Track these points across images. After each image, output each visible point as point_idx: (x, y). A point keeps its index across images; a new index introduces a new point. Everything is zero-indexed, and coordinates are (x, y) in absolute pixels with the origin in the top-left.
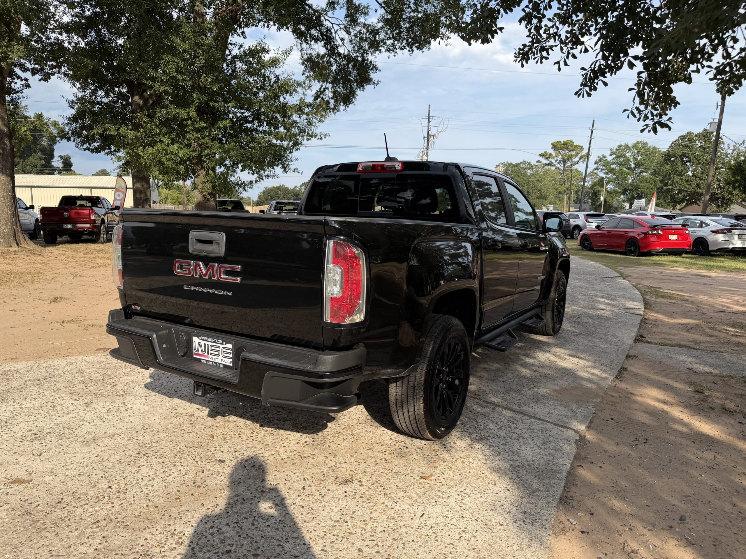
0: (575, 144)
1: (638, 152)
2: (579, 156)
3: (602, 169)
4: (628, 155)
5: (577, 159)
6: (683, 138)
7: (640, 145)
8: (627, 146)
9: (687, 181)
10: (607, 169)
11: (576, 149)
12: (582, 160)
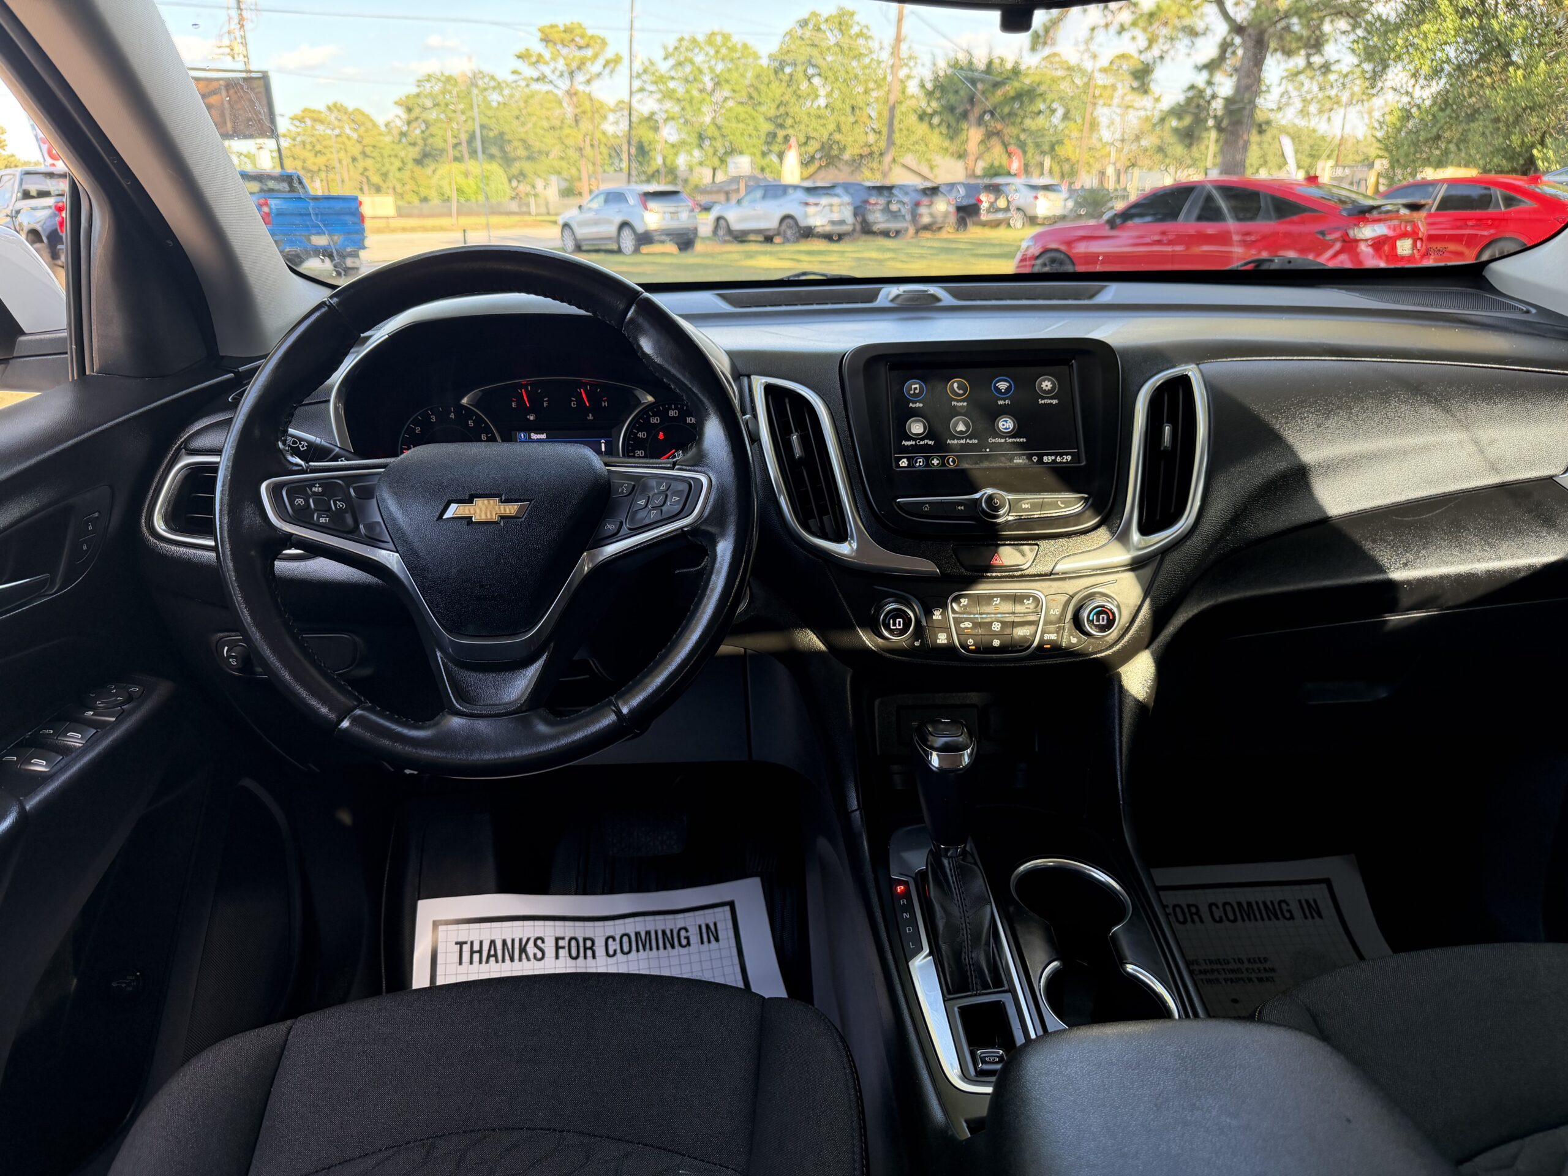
0: (590, 32)
1: (717, 52)
2: (601, 61)
3: (651, 92)
4: (699, 59)
5: (596, 67)
6: (804, 23)
7: (719, 39)
8: (694, 41)
9: (819, 117)
10: (660, 91)
11: (592, 42)
12: (607, 71)
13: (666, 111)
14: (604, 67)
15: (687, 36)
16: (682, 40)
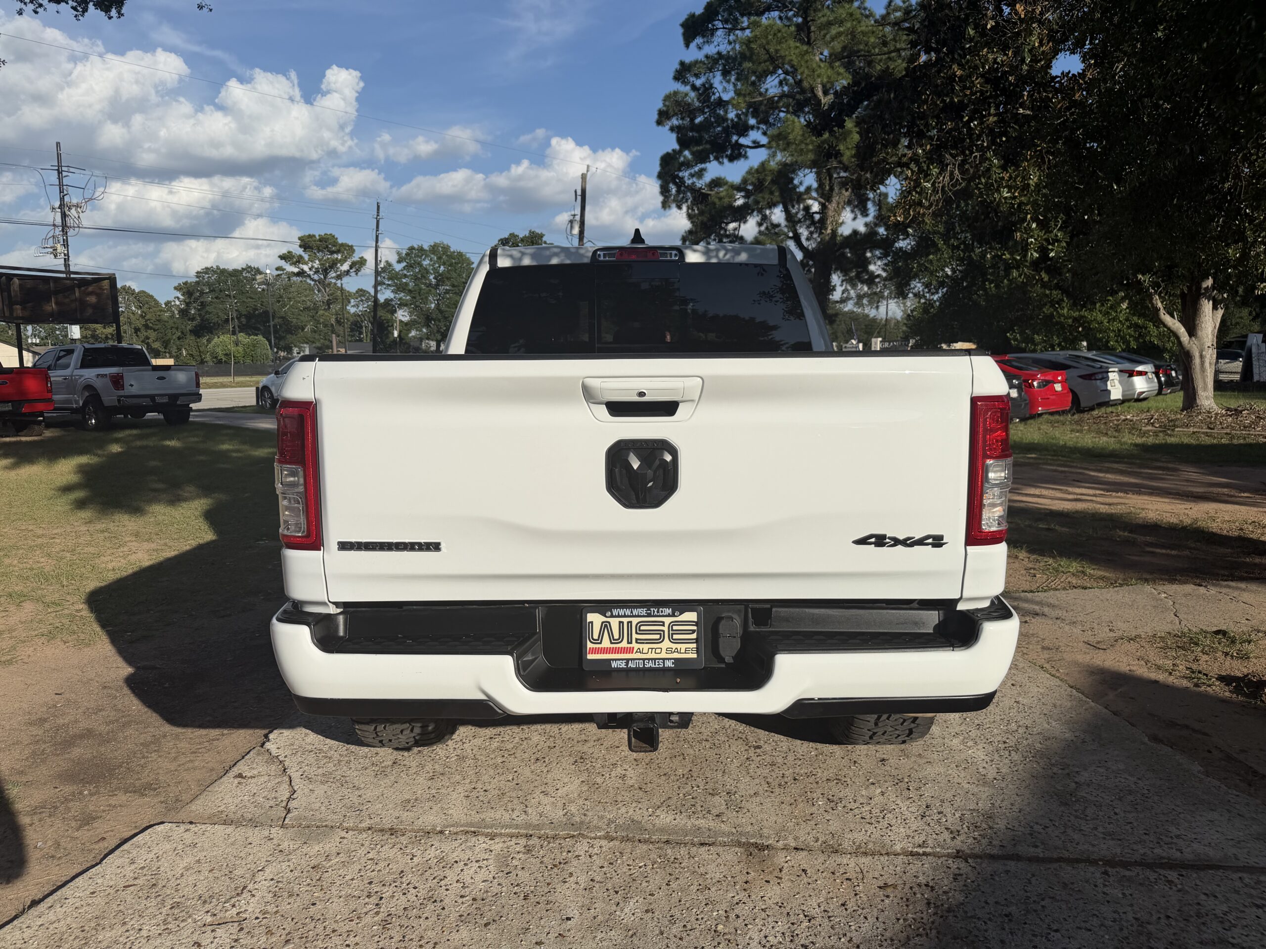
0: (340, 241)
2: (349, 262)
4: (426, 263)
5: (345, 267)
6: (505, 241)
7: (440, 249)
8: (421, 249)
10: (396, 285)
11: (342, 249)
12: (354, 270)
13: (400, 299)
14: (351, 267)
15: (416, 247)
16: (412, 249)
